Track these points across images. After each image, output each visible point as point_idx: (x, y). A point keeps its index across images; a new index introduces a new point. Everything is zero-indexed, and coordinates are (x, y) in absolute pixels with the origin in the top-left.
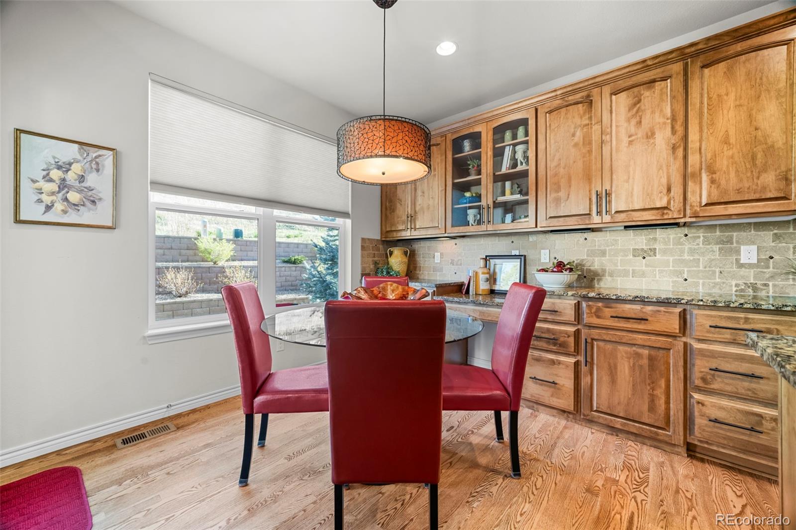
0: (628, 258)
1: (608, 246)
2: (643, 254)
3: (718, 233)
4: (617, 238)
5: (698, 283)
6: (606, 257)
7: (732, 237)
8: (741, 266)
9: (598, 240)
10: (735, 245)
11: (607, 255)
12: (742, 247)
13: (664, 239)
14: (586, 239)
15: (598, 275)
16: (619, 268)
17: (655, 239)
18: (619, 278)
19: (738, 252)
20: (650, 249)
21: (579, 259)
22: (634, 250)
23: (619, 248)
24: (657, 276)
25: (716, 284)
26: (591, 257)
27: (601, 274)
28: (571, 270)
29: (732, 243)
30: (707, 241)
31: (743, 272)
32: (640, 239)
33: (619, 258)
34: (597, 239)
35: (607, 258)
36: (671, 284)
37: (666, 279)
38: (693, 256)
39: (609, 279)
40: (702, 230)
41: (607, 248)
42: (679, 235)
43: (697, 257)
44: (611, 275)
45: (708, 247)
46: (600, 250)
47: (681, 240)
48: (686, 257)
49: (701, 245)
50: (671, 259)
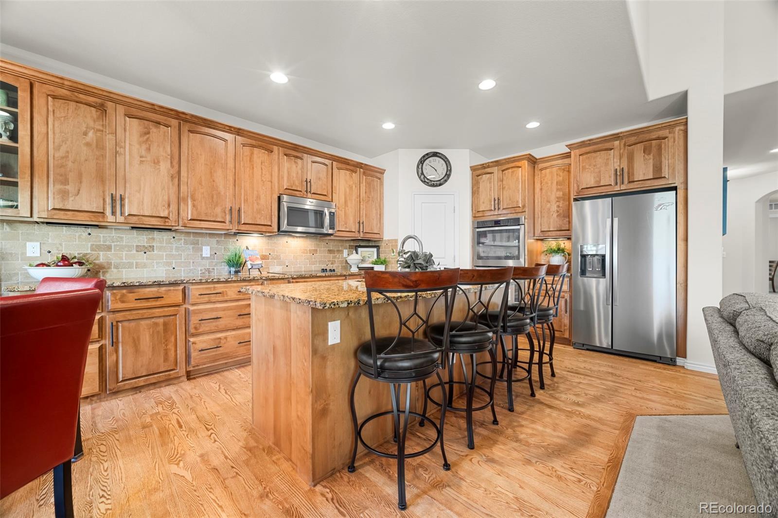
0: (132, 252)
1: (113, 242)
2: (145, 250)
3: (192, 238)
4: (122, 236)
5: (181, 270)
6: (111, 251)
7: (198, 240)
8: (203, 258)
9: (103, 236)
10: (200, 246)
11: (113, 250)
12: (203, 247)
13: (159, 239)
14: (90, 234)
15: (104, 268)
16: (124, 261)
17: (153, 239)
18: (124, 270)
19: (202, 250)
20: (150, 246)
21: (82, 253)
22: (137, 246)
23: (124, 244)
24: (155, 267)
25: (191, 270)
26: (96, 251)
27: (106, 267)
28: (81, 264)
29: (199, 245)
30: (186, 243)
31: (204, 262)
32: (142, 238)
33: (124, 253)
34: (101, 235)
35: (113, 252)
36: (165, 272)
37: (161, 268)
38: (178, 252)
39: (115, 270)
40: (183, 235)
41: (113, 244)
42: (169, 237)
43: (180, 253)
44: (117, 267)
45: (187, 246)
46: (106, 245)
47: (171, 241)
48: (174, 252)
49: (183, 245)
50: (165, 254)
